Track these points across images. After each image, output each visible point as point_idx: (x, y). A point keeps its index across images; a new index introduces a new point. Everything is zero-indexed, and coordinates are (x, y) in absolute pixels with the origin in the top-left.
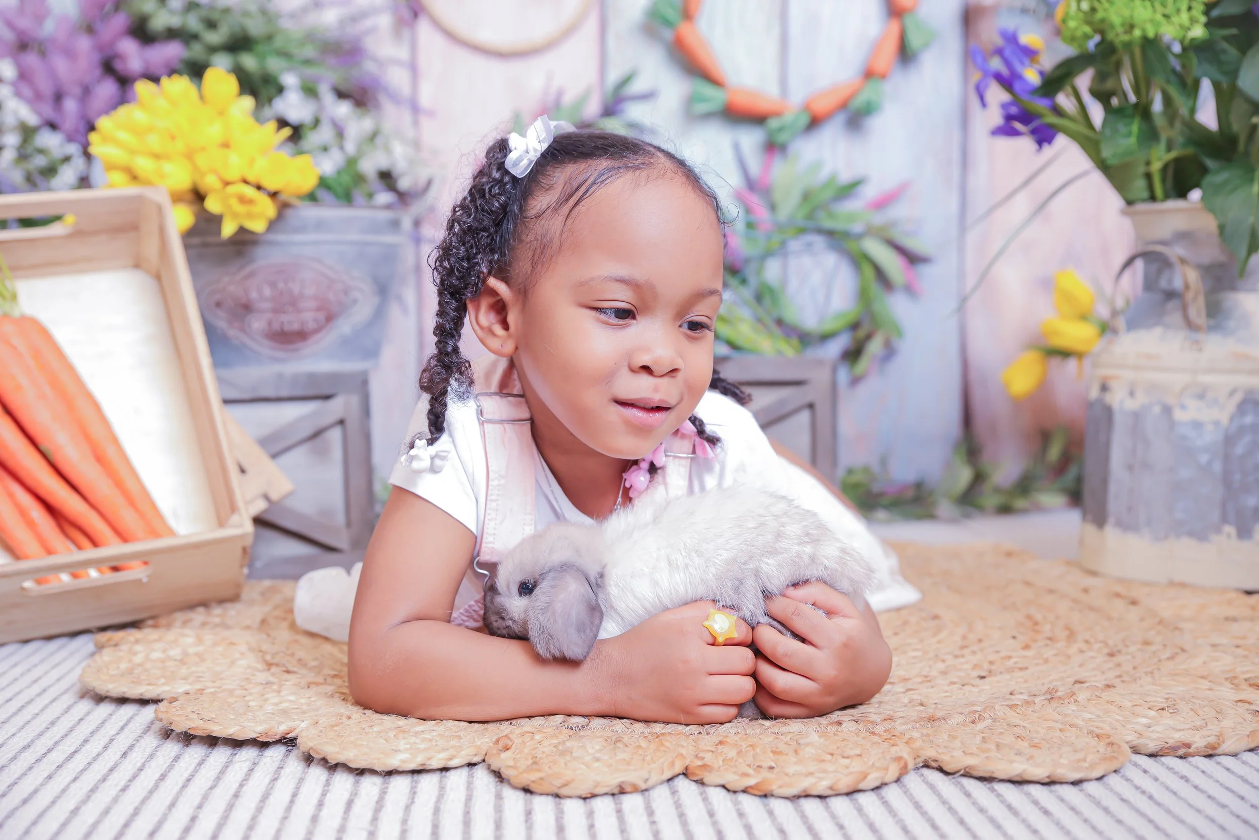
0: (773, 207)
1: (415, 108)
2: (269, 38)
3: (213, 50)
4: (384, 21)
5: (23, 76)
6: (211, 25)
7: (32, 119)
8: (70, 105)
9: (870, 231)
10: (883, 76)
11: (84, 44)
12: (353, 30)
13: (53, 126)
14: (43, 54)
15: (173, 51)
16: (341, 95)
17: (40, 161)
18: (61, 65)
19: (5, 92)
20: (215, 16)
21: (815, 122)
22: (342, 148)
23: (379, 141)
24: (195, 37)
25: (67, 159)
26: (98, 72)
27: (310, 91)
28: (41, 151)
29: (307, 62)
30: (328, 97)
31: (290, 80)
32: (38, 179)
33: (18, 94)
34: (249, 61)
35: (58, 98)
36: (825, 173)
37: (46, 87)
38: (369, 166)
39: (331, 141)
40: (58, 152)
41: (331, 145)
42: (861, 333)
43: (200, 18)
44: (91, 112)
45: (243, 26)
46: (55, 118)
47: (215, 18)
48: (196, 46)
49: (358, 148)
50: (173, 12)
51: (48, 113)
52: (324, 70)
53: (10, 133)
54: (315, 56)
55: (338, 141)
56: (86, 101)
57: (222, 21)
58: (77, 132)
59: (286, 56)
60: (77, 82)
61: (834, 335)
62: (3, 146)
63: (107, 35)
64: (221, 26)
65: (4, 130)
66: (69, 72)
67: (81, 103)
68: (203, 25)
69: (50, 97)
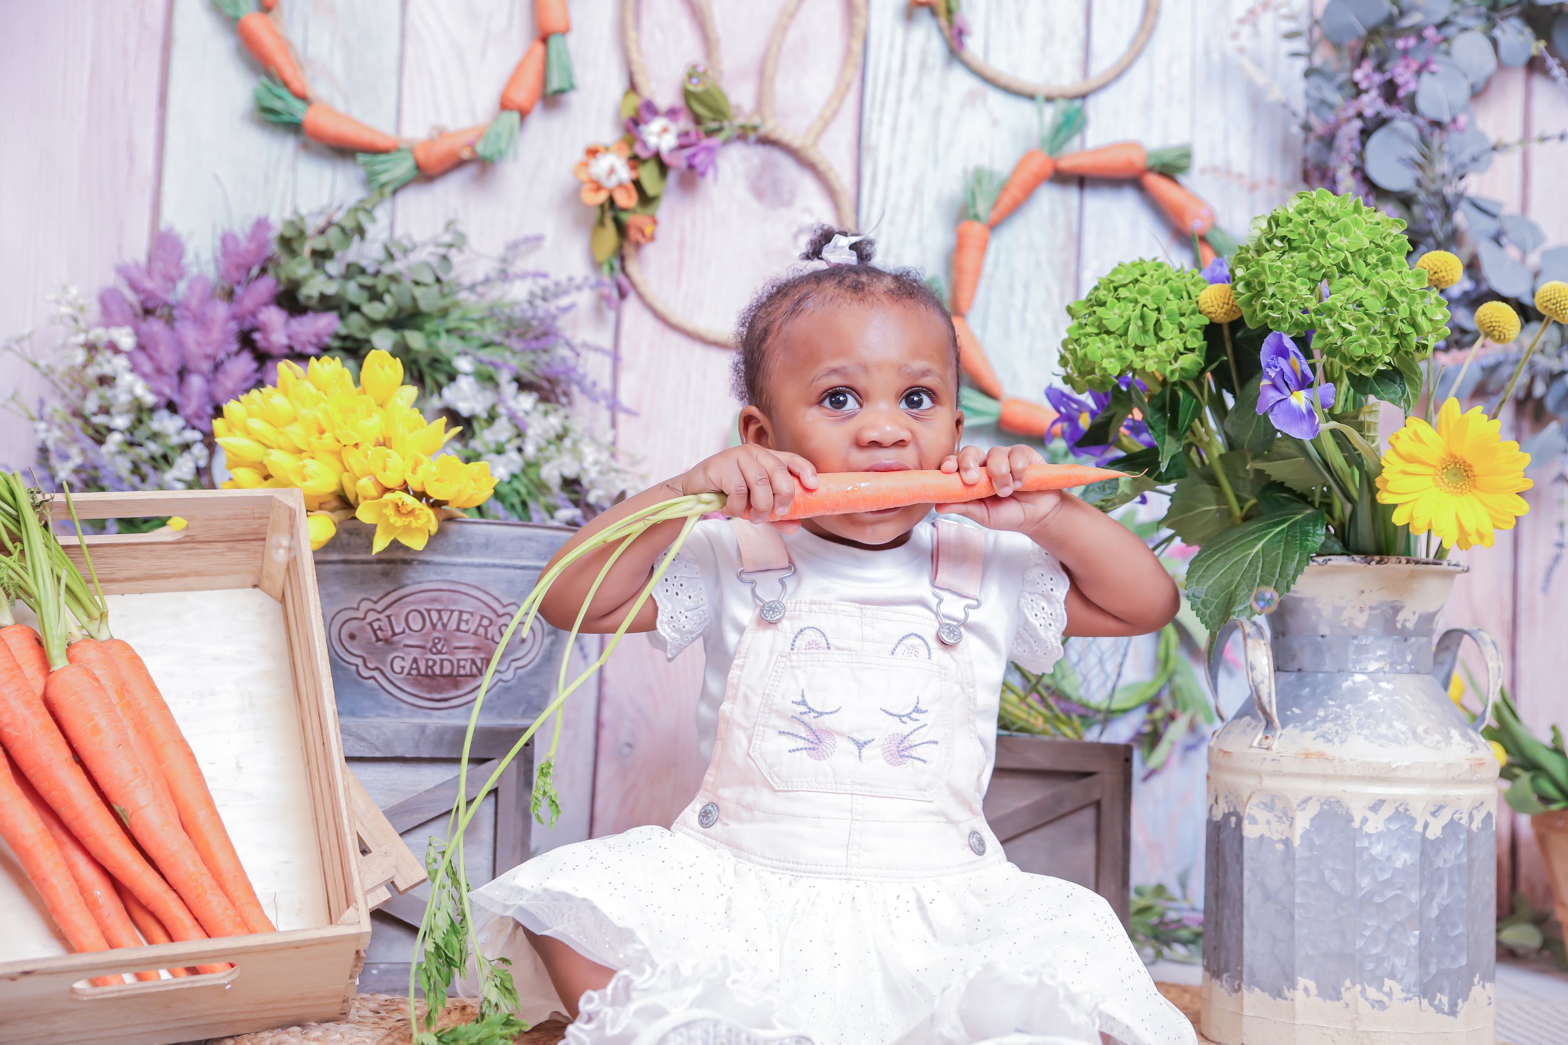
1: (614, 406)
2: (444, 313)
3: (375, 324)
4: (585, 299)
5: (141, 347)
6: (375, 295)
7: (150, 399)
8: (196, 382)
11: (220, 311)
12: (542, 308)
13: (172, 407)
14: (170, 321)
15: (325, 323)
16: (523, 386)
17: (153, 448)
18: (190, 334)
19: (121, 362)
20: (381, 284)
22: (520, 450)
23: (567, 442)
24: (355, 308)
25: (186, 447)
26: (235, 347)
27: (487, 379)
28: (155, 436)
29: (486, 345)
30: (509, 389)
31: (464, 364)
32: (146, 469)
33: (134, 369)
34: (416, 340)
35: (182, 374)
37: (168, 359)
38: (551, 474)
39: (509, 441)
40: (175, 440)
41: (508, 447)
42: (1158, 714)
43: (362, 287)
44: (220, 394)
45: (414, 299)
46: (177, 399)
47: (381, 287)
48: (354, 319)
49: (540, 450)
50: (330, 277)
51: (167, 391)
52: (508, 354)
53: (120, 414)
54: (498, 338)
55: (516, 442)
56: (215, 380)
57: (388, 291)
58: (199, 417)
59: (462, 338)
60: (207, 357)
61: (1125, 711)
62: (110, 430)
63: (248, 303)
64: (387, 298)
65: (113, 410)
66: (199, 344)
67: (209, 381)
68: (365, 295)
69: (173, 372)
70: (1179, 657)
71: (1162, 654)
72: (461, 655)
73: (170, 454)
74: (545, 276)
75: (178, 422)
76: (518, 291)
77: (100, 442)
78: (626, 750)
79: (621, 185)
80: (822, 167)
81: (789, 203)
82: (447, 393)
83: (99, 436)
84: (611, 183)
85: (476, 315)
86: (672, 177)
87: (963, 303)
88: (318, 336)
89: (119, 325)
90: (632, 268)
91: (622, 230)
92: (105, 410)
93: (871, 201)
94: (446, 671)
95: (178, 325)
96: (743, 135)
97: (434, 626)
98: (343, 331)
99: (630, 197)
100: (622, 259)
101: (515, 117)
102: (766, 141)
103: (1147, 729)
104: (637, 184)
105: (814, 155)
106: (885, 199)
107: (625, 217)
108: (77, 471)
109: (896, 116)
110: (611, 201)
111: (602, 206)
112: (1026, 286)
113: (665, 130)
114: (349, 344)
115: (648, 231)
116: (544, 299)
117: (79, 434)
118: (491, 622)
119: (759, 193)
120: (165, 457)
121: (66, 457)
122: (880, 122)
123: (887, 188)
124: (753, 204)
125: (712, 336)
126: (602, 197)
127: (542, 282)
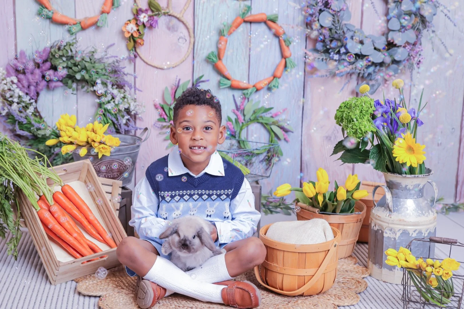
0: (244, 115)
1: (135, 89)
4: (126, 61)
5: (19, 81)
6: (75, 65)
7: (22, 94)
8: (32, 88)
9: (274, 123)
10: (279, 78)
11: (37, 71)
12: (117, 64)
13: (27, 94)
14: (24, 73)
16: (113, 85)
17: (24, 104)
18: (30, 77)
19: (15, 86)
21: (257, 90)
22: (114, 102)
23: (126, 100)
24: (71, 68)
25: (31, 104)
26: (41, 79)
27: (104, 84)
28: (23, 102)
29: (104, 75)
30: (110, 86)
31: (99, 81)
32: (23, 110)
33: (18, 87)
34: (86, 75)
35: (29, 87)
36: (260, 106)
37: (26, 84)
38: (122, 107)
39: (111, 100)
40: (28, 102)
41: (111, 101)
42: (269, 154)
43: (71, 63)
44: (38, 90)
45: (85, 66)
46: (28, 92)
47: (77, 64)
48: (70, 70)
49: (119, 101)
50: (64, 61)
51: (26, 91)
52: (109, 78)
53: (15, 97)
54: (106, 74)
55: (113, 100)
56: (37, 87)
57: (79, 64)
58: (34, 96)
59: (98, 74)
60: (35, 82)
61: (262, 153)
62: (13, 102)
63: (44, 68)
64: (79, 66)
65: (14, 97)
66: (33, 79)
67: (35, 87)
68: (73, 65)
69: (27, 87)
70: (275, 139)
71: (271, 140)
72: (115, 173)
73: (27, 105)
74: (117, 57)
75: (28, 98)
76: (110, 61)
77: (11, 105)
78: (143, 168)
79: (134, 31)
80: (185, 22)
81: (177, 31)
82: (94, 87)
83: (11, 103)
84: (132, 32)
85: (101, 68)
86: (147, 27)
87: (221, 57)
88: (62, 76)
89: (12, 76)
90: (138, 50)
91: (135, 42)
92: (11, 97)
93: (197, 29)
94: (112, 177)
95: (27, 74)
96: (164, 14)
97: (109, 168)
98: (68, 73)
99: (137, 34)
100: (135, 48)
101: (106, 14)
102: (170, 15)
103: (267, 158)
104: (138, 30)
105: (183, 19)
106: (201, 29)
107: (135, 39)
108: (7, 113)
109: (203, 7)
110: (132, 35)
111: (130, 37)
112: (237, 49)
113: (145, 17)
114: (69, 76)
115: (142, 43)
116: (117, 62)
117: (6, 104)
118: (121, 166)
119: (169, 28)
120: (26, 106)
121: (4, 110)
122: (199, 8)
123: (201, 26)
124: (168, 31)
125: (159, 67)
126: (130, 35)
127: (116, 58)
